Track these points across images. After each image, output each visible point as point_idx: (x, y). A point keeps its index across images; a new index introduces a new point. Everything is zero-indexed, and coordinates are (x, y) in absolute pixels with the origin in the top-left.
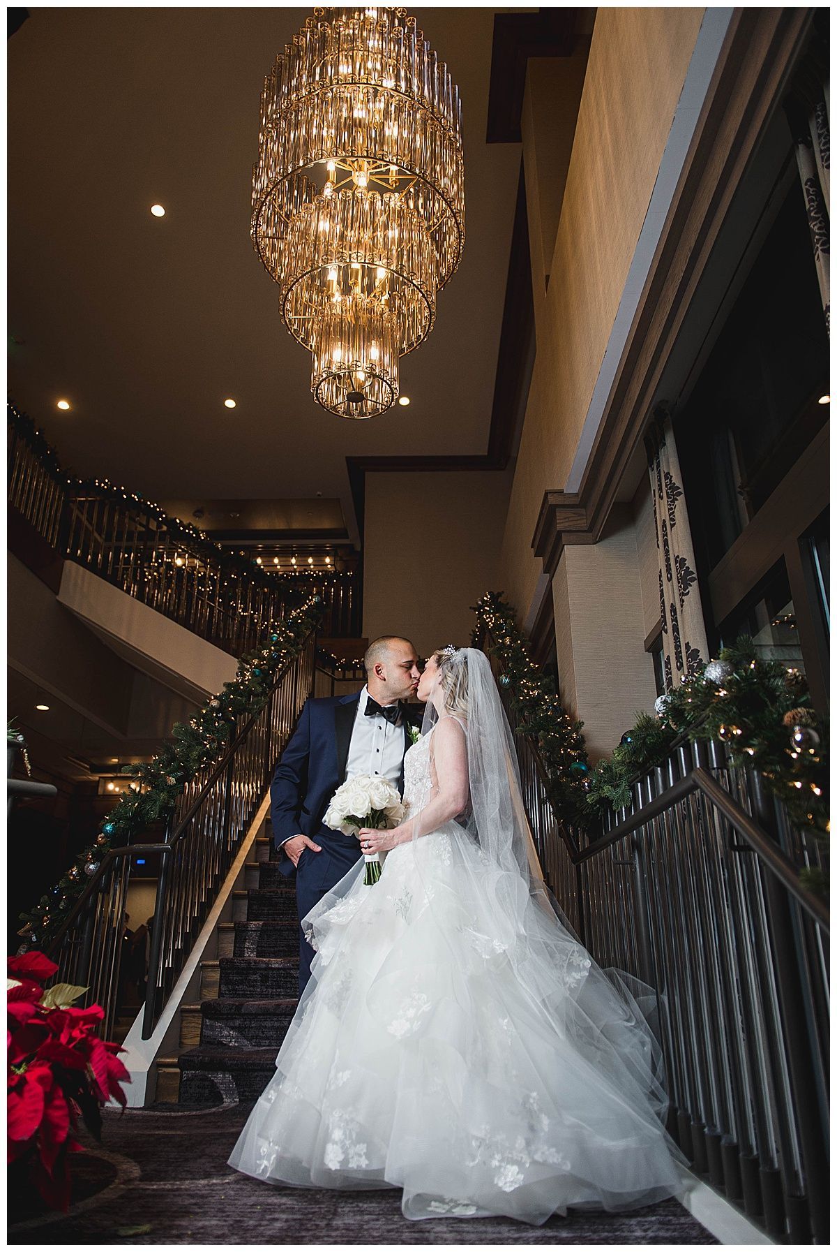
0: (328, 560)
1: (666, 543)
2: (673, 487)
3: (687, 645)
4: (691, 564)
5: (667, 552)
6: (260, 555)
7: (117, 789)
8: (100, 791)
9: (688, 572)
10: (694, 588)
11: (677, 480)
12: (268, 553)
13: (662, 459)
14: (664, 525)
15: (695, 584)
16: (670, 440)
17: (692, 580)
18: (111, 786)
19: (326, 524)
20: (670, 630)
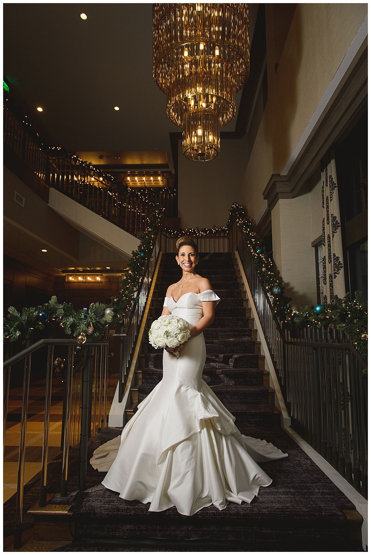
0: (159, 178)
1: (328, 207)
2: (333, 183)
3: (334, 255)
4: (338, 219)
5: (328, 211)
6: (129, 176)
7: (73, 279)
8: (67, 280)
9: (337, 223)
10: (339, 230)
11: (335, 180)
12: (133, 175)
13: (329, 167)
14: (327, 199)
15: (340, 228)
16: (333, 162)
17: (339, 226)
18: (71, 278)
19: (159, 162)
20: (327, 245)
